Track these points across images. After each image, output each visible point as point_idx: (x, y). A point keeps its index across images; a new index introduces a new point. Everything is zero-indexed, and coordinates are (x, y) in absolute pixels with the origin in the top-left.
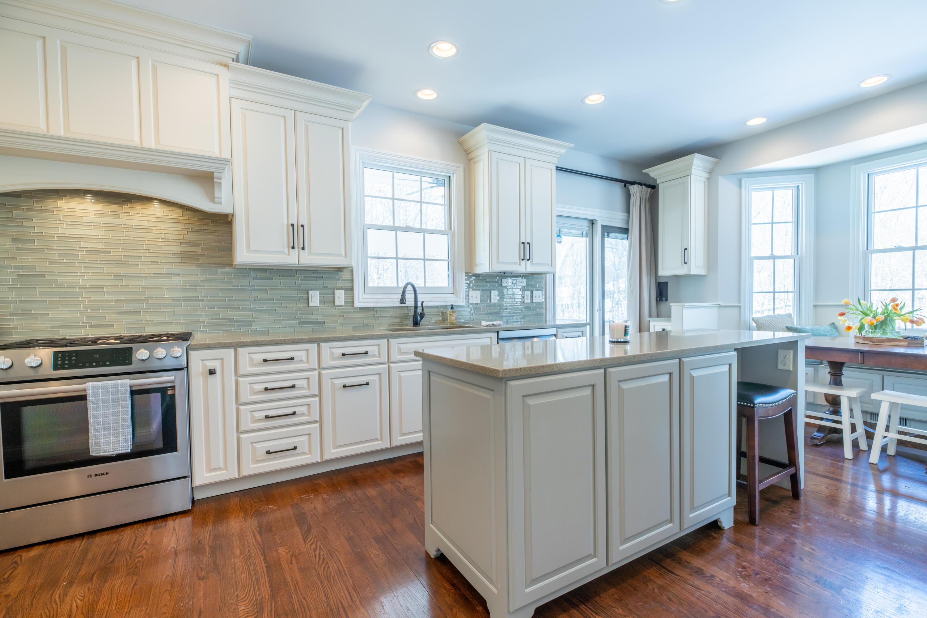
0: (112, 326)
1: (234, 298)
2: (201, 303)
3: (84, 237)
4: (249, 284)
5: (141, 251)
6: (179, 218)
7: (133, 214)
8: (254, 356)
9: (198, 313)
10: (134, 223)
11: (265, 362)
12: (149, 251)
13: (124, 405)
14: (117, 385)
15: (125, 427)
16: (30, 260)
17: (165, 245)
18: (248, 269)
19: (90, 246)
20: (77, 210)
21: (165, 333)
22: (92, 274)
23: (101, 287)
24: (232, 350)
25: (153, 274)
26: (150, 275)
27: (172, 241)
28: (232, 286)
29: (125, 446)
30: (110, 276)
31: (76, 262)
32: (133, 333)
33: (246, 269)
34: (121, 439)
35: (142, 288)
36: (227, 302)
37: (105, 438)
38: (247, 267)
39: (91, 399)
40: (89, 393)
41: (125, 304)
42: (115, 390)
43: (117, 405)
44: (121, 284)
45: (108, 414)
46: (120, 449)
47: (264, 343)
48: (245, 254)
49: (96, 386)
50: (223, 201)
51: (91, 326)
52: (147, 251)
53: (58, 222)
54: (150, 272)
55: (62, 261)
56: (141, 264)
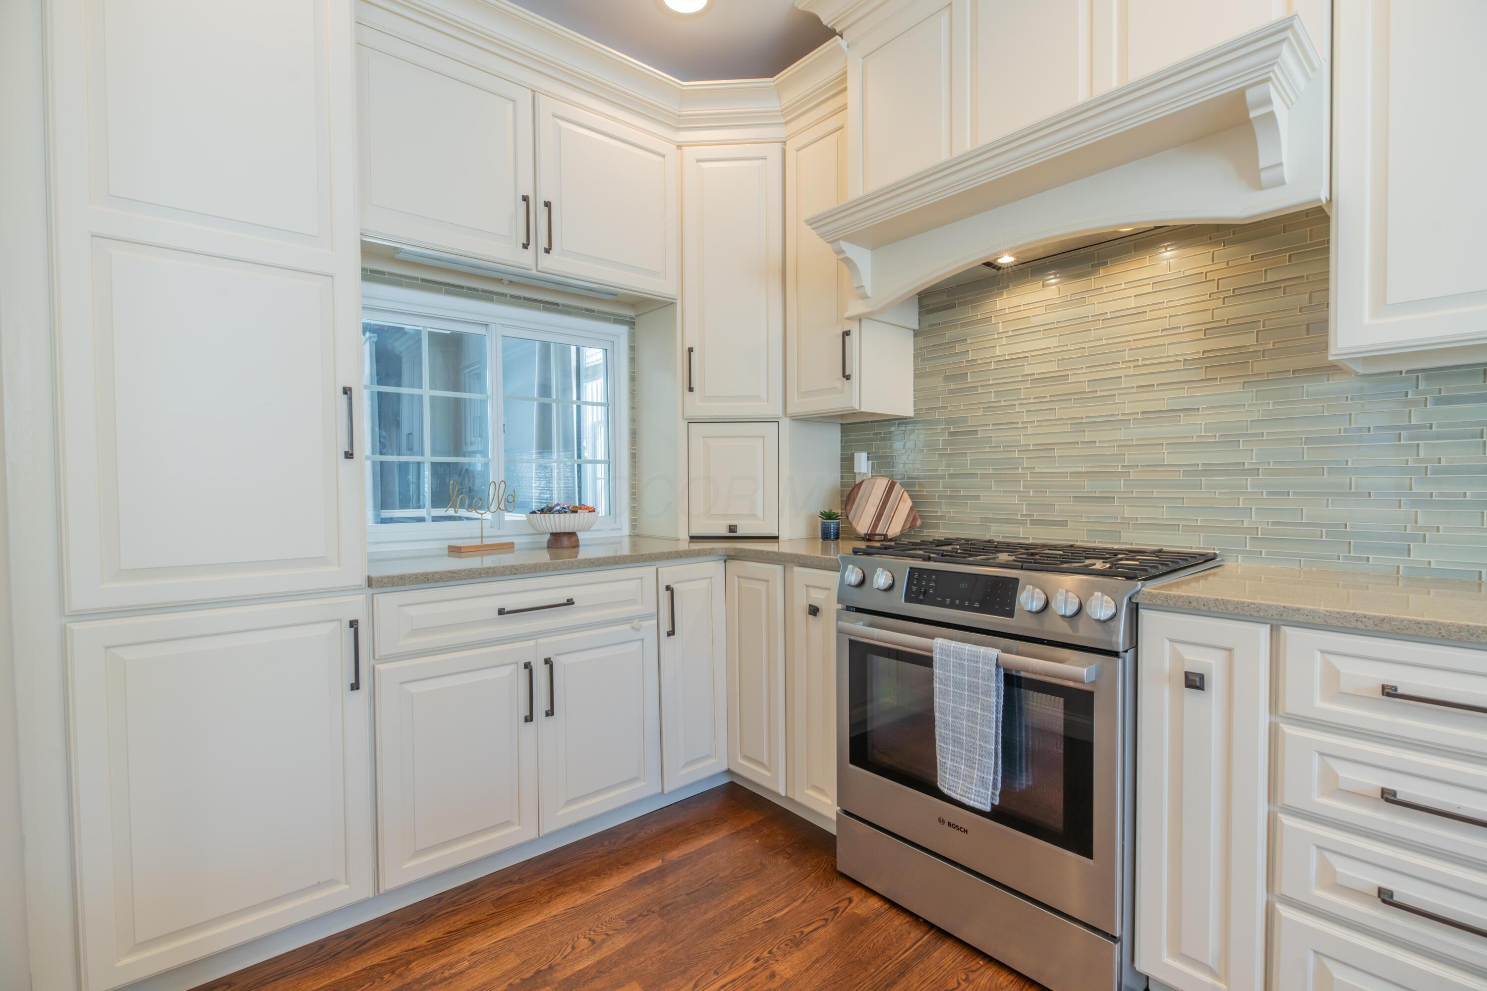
0: (1064, 524)
1: (1350, 465)
2: (1249, 479)
3: (1029, 354)
4: (1407, 419)
5: (1121, 366)
6: (1204, 270)
7: (1110, 290)
8: (1345, 666)
9: (1241, 506)
10: (1109, 308)
11: (1385, 698)
12: (1136, 363)
13: (985, 703)
14: (977, 657)
15: (984, 753)
16: (962, 407)
17: (1169, 344)
18: (1408, 372)
19: (1036, 370)
20: (1022, 308)
21: (1157, 548)
22: (1039, 424)
23: (1049, 447)
24: (1264, 631)
25: (1142, 413)
26: (1136, 416)
27: (1186, 330)
28: (1346, 430)
29: (980, 794)
30: (1064, 424)
31: (1017, 403)
32: (1099, 542)
33: (1401, 373)
34: (975, 777)
35: (1119, 446)
36: (1325, 476)
37: (954, 760)
38: (1404, 368)
39: (938, 671)
40: (937, 657)
41: (1088, 480)
42: (974, 666)
43: (975, 699)
44: (1083, 440)
45: (961, 714)
46: (973, 796)
47: (1386, 627)
48: (1367, 320)
49: (946, 648)
50: (1287, 173)
51: (1034, 523)
52: (1132, 365)
53: (996, 336)
54: (1135, 411)
55: (998, 404)
56: (1119, 394)
